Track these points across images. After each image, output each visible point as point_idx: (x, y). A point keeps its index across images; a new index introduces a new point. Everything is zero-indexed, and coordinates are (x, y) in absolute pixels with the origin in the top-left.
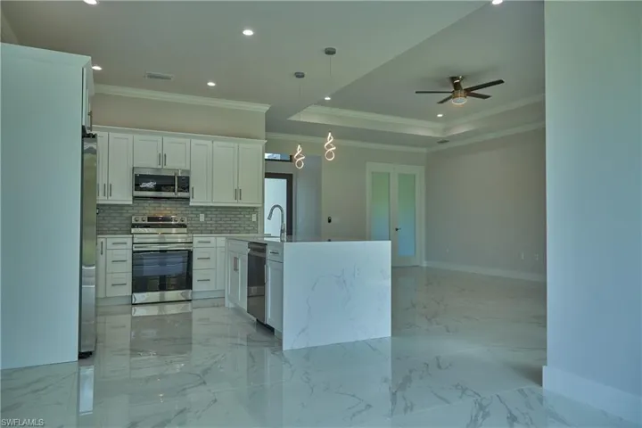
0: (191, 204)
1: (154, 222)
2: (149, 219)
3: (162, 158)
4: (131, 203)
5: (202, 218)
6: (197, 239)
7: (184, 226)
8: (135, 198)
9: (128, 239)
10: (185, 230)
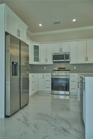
0: (70, 63)
1: (60, 69)
2: (59, 68)
3: (61, 50)
4: (53, 64)
5: (75, 68)
6: (71, 74)
7: (69, 70)
8: (54, 62)
9: (50, 74)
10: (69, 72)
